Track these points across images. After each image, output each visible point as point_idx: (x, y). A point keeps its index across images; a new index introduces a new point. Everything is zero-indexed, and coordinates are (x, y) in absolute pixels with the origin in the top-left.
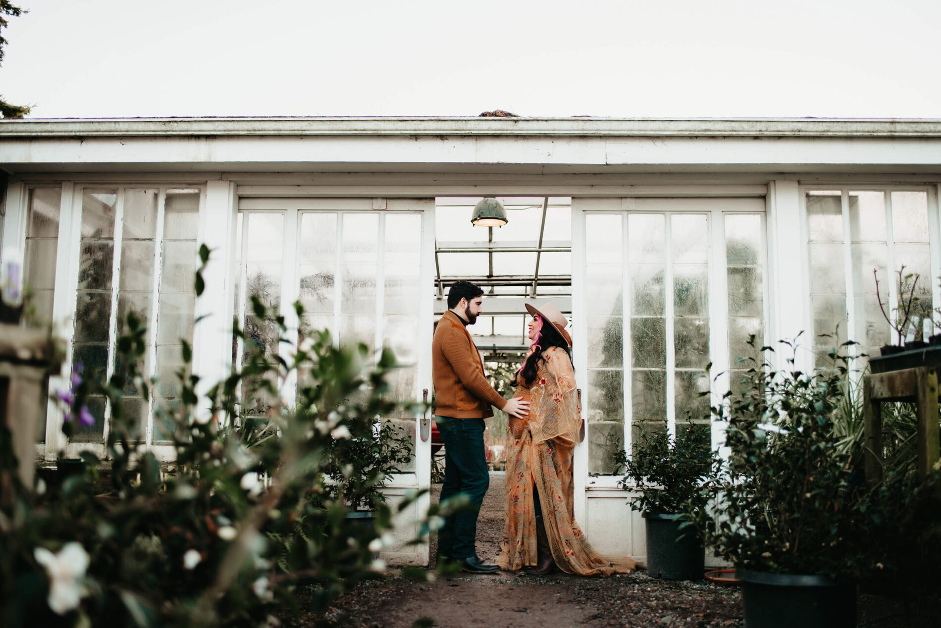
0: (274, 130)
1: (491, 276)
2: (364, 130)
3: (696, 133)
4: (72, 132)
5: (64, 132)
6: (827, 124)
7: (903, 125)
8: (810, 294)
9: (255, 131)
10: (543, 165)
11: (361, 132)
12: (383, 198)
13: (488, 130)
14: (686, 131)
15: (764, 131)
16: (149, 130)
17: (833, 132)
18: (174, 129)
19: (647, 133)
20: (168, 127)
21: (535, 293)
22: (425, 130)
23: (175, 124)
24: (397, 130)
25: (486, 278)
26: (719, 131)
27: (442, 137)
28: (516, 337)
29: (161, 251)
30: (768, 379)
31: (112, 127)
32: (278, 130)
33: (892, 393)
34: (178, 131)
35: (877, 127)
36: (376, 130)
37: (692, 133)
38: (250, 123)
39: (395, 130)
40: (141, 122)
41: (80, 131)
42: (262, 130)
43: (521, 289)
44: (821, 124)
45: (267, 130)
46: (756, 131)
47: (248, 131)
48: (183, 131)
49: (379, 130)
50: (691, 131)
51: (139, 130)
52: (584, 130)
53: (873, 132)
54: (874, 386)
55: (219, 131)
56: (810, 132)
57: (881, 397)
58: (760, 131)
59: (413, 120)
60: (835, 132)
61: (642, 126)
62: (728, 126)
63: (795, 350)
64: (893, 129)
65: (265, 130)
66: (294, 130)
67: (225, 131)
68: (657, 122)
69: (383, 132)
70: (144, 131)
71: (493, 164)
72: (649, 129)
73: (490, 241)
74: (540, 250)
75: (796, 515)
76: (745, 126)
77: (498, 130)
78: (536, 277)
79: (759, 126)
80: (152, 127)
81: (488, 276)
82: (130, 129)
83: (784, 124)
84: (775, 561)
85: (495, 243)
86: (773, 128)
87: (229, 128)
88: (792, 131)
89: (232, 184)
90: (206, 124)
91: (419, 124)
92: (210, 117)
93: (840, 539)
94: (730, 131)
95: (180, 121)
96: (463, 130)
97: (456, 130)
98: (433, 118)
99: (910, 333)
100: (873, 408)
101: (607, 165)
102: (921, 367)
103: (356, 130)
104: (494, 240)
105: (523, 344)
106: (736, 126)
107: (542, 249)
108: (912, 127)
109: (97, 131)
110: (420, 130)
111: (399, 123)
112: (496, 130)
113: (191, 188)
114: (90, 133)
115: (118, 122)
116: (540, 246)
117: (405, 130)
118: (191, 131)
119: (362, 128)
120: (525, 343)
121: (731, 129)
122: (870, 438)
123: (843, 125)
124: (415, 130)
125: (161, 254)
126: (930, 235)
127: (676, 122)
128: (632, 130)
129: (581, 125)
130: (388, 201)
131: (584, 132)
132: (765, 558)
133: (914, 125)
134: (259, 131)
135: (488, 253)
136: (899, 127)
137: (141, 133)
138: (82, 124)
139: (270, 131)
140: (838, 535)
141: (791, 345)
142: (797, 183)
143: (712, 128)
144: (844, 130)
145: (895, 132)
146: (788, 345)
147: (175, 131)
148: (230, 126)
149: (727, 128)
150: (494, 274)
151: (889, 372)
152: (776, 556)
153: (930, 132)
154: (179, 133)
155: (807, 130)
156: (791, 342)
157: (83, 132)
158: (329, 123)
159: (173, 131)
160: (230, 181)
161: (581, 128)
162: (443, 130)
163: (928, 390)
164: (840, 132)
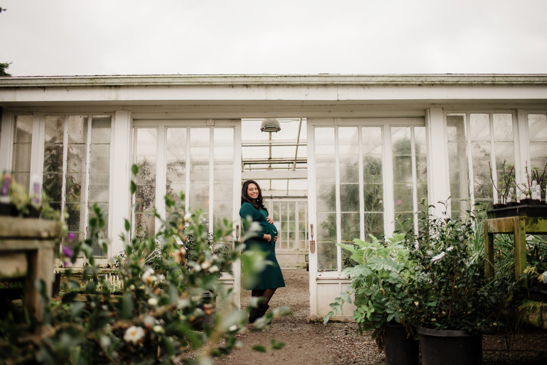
0: (153, 83)
1: (270, 158)
2: (203, 82)
3: (387, 83)
4: (39, 84)
5: (35, 84)
6: (459, 78)
7: (500, 78)
8: (450, 170)
9: (142, 83)
10: (303, 101)
11: (202, 83)
12: (213, 119)
13: (273, 82)
14: (382, 81)
15: (424, 82)
16: (83, 83)
17: (461, 82)
18: (97, 82)
19: (360, 83)
20: (93, 81)
21: (295, 168)
22: (238, 82)
23: (98, 80)
24: (222, 82)
25: (268, 160)
26: (399, 82)
27: (247, 86)
28: (284, 190)
29: (90, 150)
30: (433, 223)
31: (62, 81)
32: (156, 83)
33: (500, 230)
34: (99, 83)
35: (485, 79)
36: (210, 82)
37: (385, 83)
38: (140, 79)
39: (221, 82)
40: (78, 78)
41: (43, 84)
42: (146, 83)
43: (286, 165)
44: (455, 77)
45: (149, 83)
46: (420, 82)
47: (138, 83)
48: (102, 83)
49: (212, 82)
50: (384, 82)
51: (77, 83)
52: (326, 82)
53: (483, 82)
54: (490, 225)
55: (122, 83)
56: (449, 82)
57: (494, 232)
58: (422, 81)
59: (231, 77)
60: (463, 82)
61: (358, 79)
62: (404, 79)
63: (446, 207)
64: (494, 80)
65: (148, 83)
66: (165, 83)
67: (126, 83)
68: (366, 77)
69: (214, 83)
70: (80, 84)
71: (275, 101)
72: (362, 81)
73: (270, 139)
74: (298, 144)
75: (450, 298)
76: (414, 79)
77: (278, 82)
78: (296, 159)
79: (421, 79)
80: (85, 81)
81: (269, 159)
82: (72, 82)
83: (435, 78)
84: (439, 323)
85: (273, 140)
86: (429, 80)
87: (128, 82)
88: (440, 81)
89: (130, 112)
90: (115, 79)
91: (234, 79)
92: (117, 75)
93: (473, 310)
94: (406, 82)
95: (101, 78)
96: (259, 82)
97: (255, 82)
98: (242, 76)
99: (509, 197)
100: (489, 237)
101: (338, 100)
102: (516, 217)
103: (199, 82)
104: (272, 139)
105: (287, 194)
106: (409, 79)
107: (299, 144)
108: (504, 79)
109: (53, 84)
110: (235, 82)
111: (223, 78)
112: (277, 82)
113: (106, 115)
114: (49, 85)
115: (65, 79)
116: (298, 143)
117: (226, 82)
118: (107, 83)
119: (203, 81)
120: (288, 194)
121: (406, 80)
122: (487, 254)
123: (467, 78)
124: (232, 82)
125: (90, 152)
126: (514, 137)
127: (376, 77)
128: (352, 82)
129: (324, 79)
130: (215, 120)
131: (326, 83)
132: (433, 321)
133: (505, 78)
134: (145, 83)
135: (269, 147)
136: (497, 79)
137: (78, 85)
138: (45, 80)
139: (151, 83)
140: (472, 308)
141: (444, 204)
142: (442, 110)
143: (396, 80)
144: (468, 80)
145: (495, 82)
146: (443, 204)
147: (97, 83)
148: (129, 80)
149: (404, 80)
150: (272, 157)
151: (499, 219)
152: (439, 320)
153: (514, 81)
154: (99, 84)
155: (447, 81)
156: (445, 203)
157: (45, 84)
158: (184, 78)
159: (96, 83)
160: (128, 111)
161: (324, 80)
162: (247, 82)
163: (520, 229)
164: (465, 82)
